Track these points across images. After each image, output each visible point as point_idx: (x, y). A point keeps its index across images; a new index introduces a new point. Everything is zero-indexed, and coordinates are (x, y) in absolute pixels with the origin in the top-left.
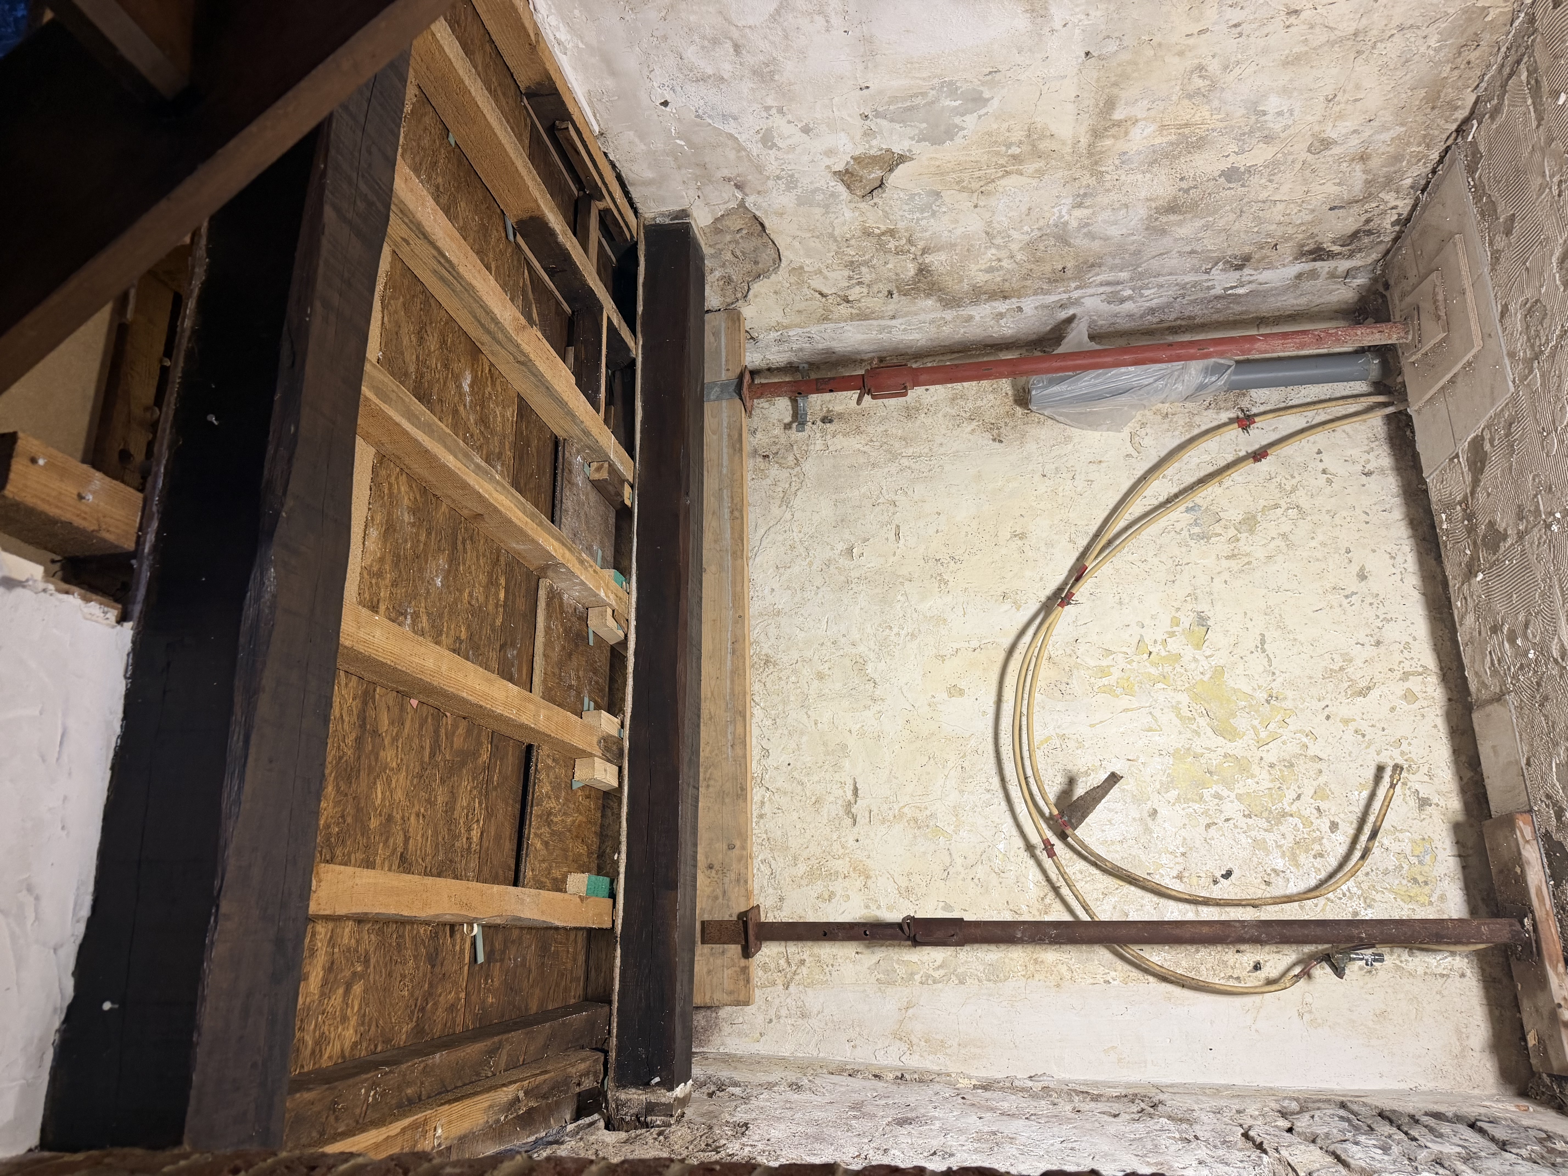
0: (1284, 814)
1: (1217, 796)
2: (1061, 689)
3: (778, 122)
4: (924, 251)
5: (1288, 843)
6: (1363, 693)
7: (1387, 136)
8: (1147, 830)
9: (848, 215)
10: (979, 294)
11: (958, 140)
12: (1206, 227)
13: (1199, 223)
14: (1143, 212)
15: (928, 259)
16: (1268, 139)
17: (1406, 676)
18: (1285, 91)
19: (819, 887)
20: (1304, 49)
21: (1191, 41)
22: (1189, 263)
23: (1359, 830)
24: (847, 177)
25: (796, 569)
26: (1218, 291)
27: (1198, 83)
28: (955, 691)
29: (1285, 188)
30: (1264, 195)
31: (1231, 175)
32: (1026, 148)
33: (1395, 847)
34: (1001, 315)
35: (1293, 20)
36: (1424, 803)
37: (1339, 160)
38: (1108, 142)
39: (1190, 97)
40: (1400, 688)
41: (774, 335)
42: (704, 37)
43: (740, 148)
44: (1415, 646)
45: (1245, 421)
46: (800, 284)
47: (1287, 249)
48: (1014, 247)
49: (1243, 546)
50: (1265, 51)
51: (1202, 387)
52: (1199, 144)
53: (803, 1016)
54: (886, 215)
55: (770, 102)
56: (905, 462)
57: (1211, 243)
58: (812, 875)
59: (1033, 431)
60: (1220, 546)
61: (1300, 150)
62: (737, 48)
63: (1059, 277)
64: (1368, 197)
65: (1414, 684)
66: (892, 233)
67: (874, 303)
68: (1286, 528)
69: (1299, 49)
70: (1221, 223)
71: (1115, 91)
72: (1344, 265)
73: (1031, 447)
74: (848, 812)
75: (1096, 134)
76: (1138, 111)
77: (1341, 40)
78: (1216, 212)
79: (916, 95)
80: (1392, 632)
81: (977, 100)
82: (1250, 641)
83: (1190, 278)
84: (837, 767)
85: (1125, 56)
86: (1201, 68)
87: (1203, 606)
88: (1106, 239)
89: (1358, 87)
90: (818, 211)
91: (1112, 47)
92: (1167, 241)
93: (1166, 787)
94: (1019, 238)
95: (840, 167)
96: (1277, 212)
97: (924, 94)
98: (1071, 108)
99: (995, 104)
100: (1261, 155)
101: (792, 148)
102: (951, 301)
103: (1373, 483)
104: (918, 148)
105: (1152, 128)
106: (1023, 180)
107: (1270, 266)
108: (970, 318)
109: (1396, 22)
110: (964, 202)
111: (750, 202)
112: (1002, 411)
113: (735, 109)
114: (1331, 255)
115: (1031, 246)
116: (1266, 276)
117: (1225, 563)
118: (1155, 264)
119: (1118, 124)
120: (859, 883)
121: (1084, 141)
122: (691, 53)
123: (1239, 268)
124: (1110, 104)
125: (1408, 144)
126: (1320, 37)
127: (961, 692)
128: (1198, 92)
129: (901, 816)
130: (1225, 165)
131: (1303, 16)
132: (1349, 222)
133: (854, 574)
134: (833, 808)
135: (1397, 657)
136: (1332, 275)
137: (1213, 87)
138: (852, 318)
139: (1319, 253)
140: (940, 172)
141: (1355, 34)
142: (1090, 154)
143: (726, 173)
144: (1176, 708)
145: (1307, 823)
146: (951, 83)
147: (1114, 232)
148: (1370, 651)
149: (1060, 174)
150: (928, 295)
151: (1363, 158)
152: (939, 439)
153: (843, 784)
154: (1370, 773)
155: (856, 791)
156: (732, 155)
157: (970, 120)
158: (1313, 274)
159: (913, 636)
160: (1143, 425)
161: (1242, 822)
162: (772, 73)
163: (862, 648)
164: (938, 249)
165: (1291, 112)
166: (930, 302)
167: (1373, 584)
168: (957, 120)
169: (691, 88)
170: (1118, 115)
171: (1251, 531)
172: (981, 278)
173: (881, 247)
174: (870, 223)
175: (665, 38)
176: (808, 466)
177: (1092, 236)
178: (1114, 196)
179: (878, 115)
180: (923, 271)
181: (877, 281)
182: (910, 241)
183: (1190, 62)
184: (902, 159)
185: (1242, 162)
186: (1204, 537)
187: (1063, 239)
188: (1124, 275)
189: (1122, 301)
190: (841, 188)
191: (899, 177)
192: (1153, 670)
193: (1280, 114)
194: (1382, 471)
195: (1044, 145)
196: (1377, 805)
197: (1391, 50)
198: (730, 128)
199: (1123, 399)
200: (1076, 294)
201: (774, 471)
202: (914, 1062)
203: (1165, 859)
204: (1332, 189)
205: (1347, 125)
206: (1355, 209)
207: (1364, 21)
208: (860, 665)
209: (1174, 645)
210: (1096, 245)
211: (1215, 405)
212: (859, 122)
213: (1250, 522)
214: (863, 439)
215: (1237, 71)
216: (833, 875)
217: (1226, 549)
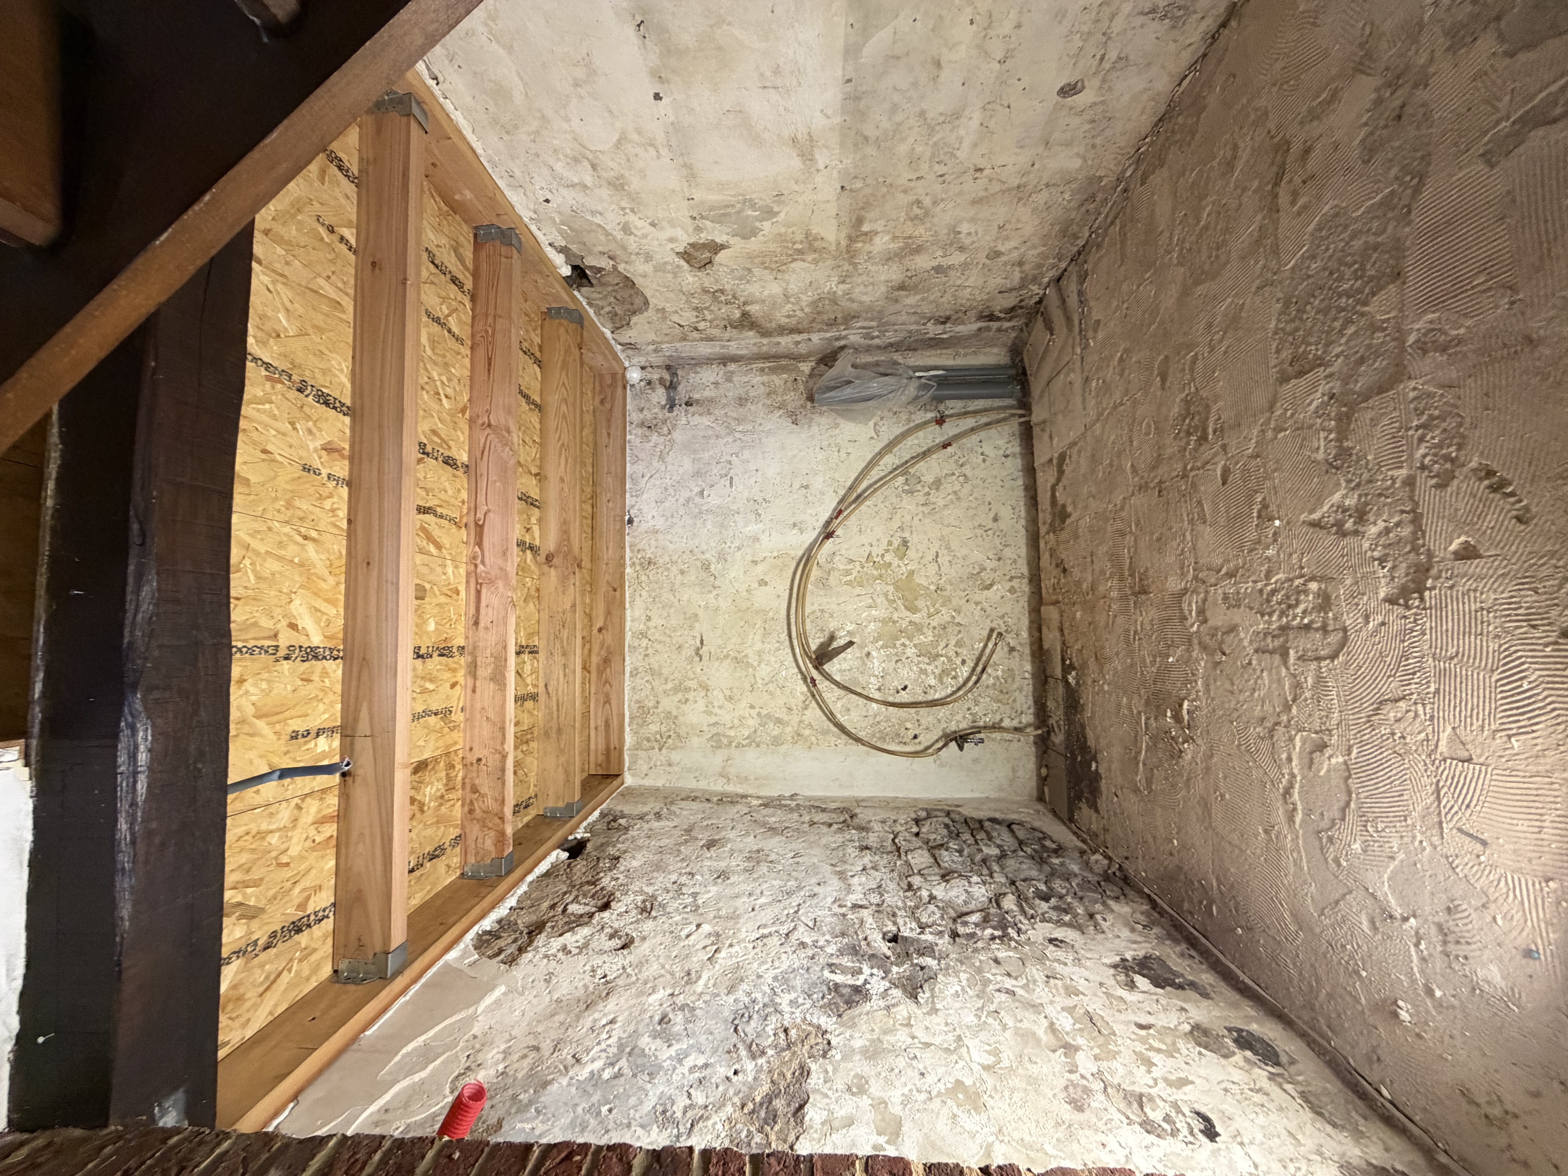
0: (938, 655)
1: (904, 645)
2: (823, 583)
3: (631, 218)
4: (745, 304)
5: (937, 671)
6: (989, 587)
7: (1035, 252)
8: (864, 664)
9: (691, 279)
10: (783, 330)
11: (760, 237)
12: (923, 299)
13: (918, 297)
14: (883, 289)
15: (748, 308)
16: (962, 249)
17: (1012, 579)
18: (973, 220)
19: (680, 695)
20: (984, 194)
21: (913, 184)
22: (913, 319)
23: (977, 664)
24: (686, 255)
25: (667, 504)
26: (931, 335)
27: (916, 211)
28: (763, 583)
29: (972, 279)
30: (959, 282)
31: (938, 269)
32: (806, 245)
33: (994, 674)
34: (798, 343)
35: (978, 175)
36: (1012, 650)
37: (1005, 264)
38: (859, 245)
39: (912, 220)
40: (1008, 586)
41: (651, 347)
42: (566, 156)
43: (607, 234)
44: (1020, 561)
45: (940, 421)
46: (665, 318)
47: (972, 314)
48: (804, 304)
49: (932, 499)
50: (961, 193)
51: (917, 398)
52: (918, 250)
53: (670, 765)
54: (717, 281)
55: (624, 204)
56: (738, 435)
57: (927, 309)
58: (676, 689)
59: (817, 418)
60: (920, 497)
61: (982, 257)
62: (594, 167)
63: (833, 323)
64: (1021, 288)
65: (1015, 583)
66: (722, 291)
67: (716, 332)
68: (957, 487)
69: (982, 194)
70: (932, 298)
71: (863, 213)
72: (1007, 325)
73: (815, 429)
74: (697, 654)
75: (851, 239)
76: (879, 226)
77: (1009, 190)
78: (928, 290)
79: (727, 206)
80: (1008, 553)
81: (770, 213)
82: (930, 556)
83: (914, 327)
84: (691, 627)
85: (868, 191)
86: (918, 202)
87: (906, 535)
88: (861, 303)
89: (1018, 221)
90: (670, 276)
91: (859, 184)
92: (898, 306)
93: (876, 640)
94: (806, 299)
95: (681, 250)
96: (966, 293)
97: (733, 206)
98: (834, 222)
99: (782, 216)
100: (957, 258)
101: (645, 236)
102: (765, 333)
103: (1009, 462)
104: (732, 241)
105: (887, 238)
106: (806, 265)
107: (963, 323)
108: (779, 343)
109: (1045, 180)
110: (768, 275)
111: (621, 267)
112: (798, 403)
113: (599, 208)
114: (999, 319)
115: (814, 304)
116: (960, 328)
117: (921, 508)
118: (892, 318)
119: (866, 234)
120: (703, 693)
121: (844, 243)
122: (558, 167)
123: (944, 323)
124: (860, 221)
125: (1048, 258)
126: (995, 187)
127: (766, 584)
128: (916, 217)
129: (726, 657)
130: (935, 263)
131: (986, 172)
132: (1010, 301)
133: (704, 508)
134: (689, 652)
135: (1009, 567)
136: (999, 330)
137: (926, 214)
138: (702, 339)
139: (991, 317)
140: (750, 257)
141: (1019, 187)
142: (848, 252)
143: (601, 249)
144: (886, 595)
145: (950, 660)
146: (751, 200)
147: (866, 299)
148: (994, 564)
149: (829, 262)
150: (751, 329)
151: (1020, 264)
152: (760, 421)
153: (694, 637)
154: (985, 633)
155: (702, 642)
156: (603, 238)
157: (767, 225)
158: (988, 329)
159: (739, 549)
160: (882, 418)
161: (916, 660)
162: (622, 185)
163: (708, 556)
164: (752, 303)
165: (976, 233)
166: (751, 333)
167: (1002, 525)
168: (758, 224)
169: (564, 191)
170: (865, 228)
171: (937, 489)
172: (785, 321)
173: (715, 299)
174: (706, 285)
175: (537, 155)
176: (677, 435)
177: (852, 300)
178: (864, 278)
179: (702, 217)
180: (745, 315)
181: (716, 319)
182: (734, 297)
183: (911, 198)
184: (723, 247)
185: (945, 262)
186: (911, 492)
187: (834, 301)
188: (874, 324)
189: (873, 338)
190: (682, 263)
191: (722, 257)
192: (875, 573)
193: (969, 234)
194: (1014, 455)
195: (817, 244)
196: (988, 651)
197: (1041, 198)
198: (598, 220)
199: (870, 403)
200: (844, 333)
201: (655, 437)
202: (731, 788)
203: (872, 679)
204: (999, 280)
205: (1012, 244)
206: (1014, 293)
207: (1024, 180)
208: (706, 567)
209: (888, 558)
210: (855, 306)
211: (924, 407)
212: (689, 221)
213: (937, 484)
214: (712, 418)
215: (942, 205)
216: (688, 690)
217: (922, 500)
